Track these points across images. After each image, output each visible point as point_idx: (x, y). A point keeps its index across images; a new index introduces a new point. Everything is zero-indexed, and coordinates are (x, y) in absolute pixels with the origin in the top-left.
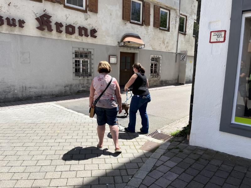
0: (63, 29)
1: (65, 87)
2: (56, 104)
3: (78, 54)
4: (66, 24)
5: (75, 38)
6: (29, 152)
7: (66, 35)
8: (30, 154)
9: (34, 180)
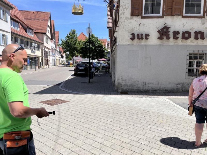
0: (180, 36)
1: (177, 85)
2: (167, 98)
3: (193, 56)
4: (183, 31)
5: (191, 42)
6: (136, 130)
7: (182, 40)
8: (136, 132)
9: (133, 152)
